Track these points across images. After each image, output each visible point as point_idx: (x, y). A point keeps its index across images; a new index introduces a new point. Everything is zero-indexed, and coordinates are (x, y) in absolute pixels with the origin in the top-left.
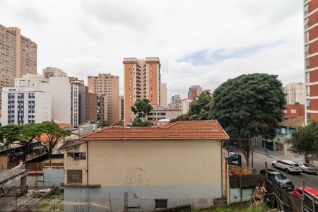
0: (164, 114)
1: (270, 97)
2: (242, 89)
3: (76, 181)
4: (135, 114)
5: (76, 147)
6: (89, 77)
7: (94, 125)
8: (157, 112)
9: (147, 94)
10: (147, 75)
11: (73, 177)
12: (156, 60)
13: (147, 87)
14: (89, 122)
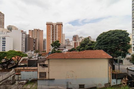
0: (65, 47)
1: (125, 40)
2: (112, 37)
3: (43, 77)
4: (53, 47)
5: (43, 61)
6: (29, 30)
7: (33, 52)
8: (62, 46)
9: (57, 38)
10: (57, 30)
11: (42, 75)
12: (61, 23)
13: (57, 35)
14: (30, 51)
